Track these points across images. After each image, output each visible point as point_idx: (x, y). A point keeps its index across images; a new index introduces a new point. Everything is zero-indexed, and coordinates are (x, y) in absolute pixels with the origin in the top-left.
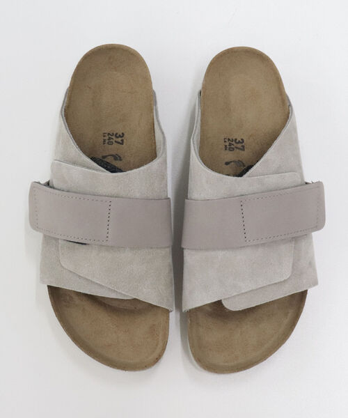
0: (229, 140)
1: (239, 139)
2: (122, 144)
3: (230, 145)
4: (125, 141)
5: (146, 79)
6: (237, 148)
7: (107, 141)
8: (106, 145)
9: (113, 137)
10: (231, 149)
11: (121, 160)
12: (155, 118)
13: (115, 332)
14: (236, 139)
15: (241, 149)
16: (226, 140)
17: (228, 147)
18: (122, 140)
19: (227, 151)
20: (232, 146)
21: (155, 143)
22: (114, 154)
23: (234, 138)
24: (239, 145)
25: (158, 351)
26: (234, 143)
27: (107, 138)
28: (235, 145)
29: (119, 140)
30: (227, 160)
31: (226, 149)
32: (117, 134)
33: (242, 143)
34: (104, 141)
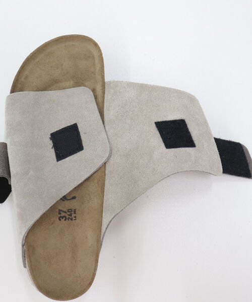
0: (72, 219)
1: (63, 220)
3: (71, 215)
6: (66, 213)
10: (70, 210)
14: (65, 220)
15: (61, 211)
16: (74, 218)
17: (73, 213)
19: (73, 208)
20: (69, 213)
23: (67, 220)
24: (63, 214)
26: (68, 217)
28: (66, 215)
30: (75, 200)
31: (75, 210)
33: (61, 217)
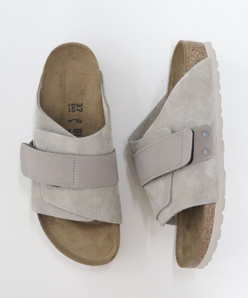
2: (82, 111)
4: (83, 109)
5: (96, 66)
7: (71, 110)
8: (71, 112)
9: (76, 107)
11: (81, 123)
12: (102, 94)
13: (85, 240)
18: (82, 109)
21: (103, 111)
22: (77, 118)
25: (114, 251)
27: (71, 107)
29: (79, 108)
32: (77, 104)
34: (69, 109)
